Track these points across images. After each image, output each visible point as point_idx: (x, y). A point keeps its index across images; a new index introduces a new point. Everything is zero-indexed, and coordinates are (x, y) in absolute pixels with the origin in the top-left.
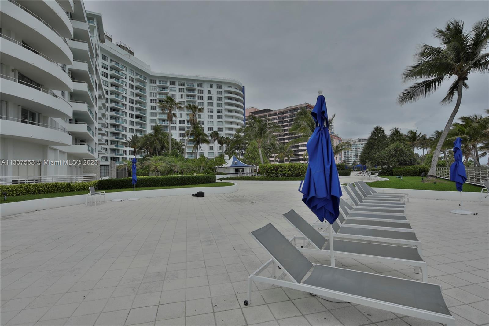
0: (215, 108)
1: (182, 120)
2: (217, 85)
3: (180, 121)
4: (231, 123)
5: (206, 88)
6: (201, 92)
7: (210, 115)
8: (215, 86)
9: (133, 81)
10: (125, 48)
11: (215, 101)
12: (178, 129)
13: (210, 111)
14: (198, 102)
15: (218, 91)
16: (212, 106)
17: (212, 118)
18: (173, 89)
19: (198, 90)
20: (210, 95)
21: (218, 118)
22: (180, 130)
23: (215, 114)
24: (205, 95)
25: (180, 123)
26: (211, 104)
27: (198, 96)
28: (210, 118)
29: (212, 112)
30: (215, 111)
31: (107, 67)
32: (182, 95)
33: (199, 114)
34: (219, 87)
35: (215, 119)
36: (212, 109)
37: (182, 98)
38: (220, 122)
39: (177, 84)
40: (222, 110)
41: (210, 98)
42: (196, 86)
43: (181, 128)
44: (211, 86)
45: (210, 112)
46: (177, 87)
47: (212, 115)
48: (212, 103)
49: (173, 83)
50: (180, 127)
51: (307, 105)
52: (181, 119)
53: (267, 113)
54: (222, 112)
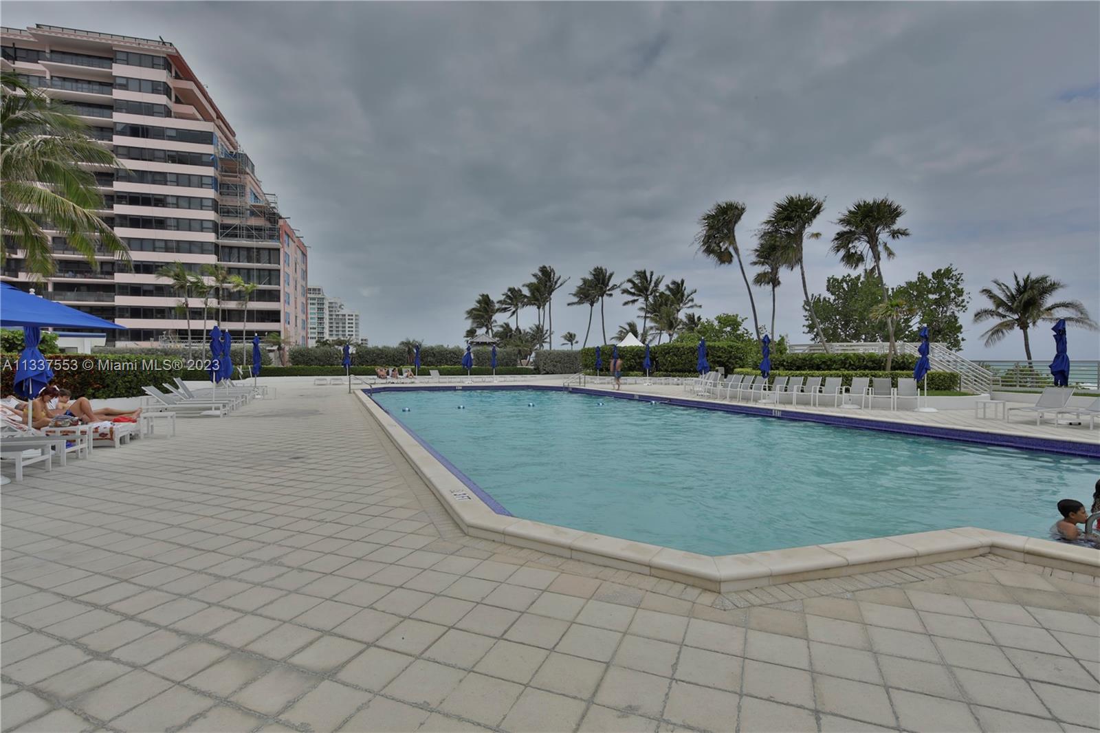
51: (171, 50)
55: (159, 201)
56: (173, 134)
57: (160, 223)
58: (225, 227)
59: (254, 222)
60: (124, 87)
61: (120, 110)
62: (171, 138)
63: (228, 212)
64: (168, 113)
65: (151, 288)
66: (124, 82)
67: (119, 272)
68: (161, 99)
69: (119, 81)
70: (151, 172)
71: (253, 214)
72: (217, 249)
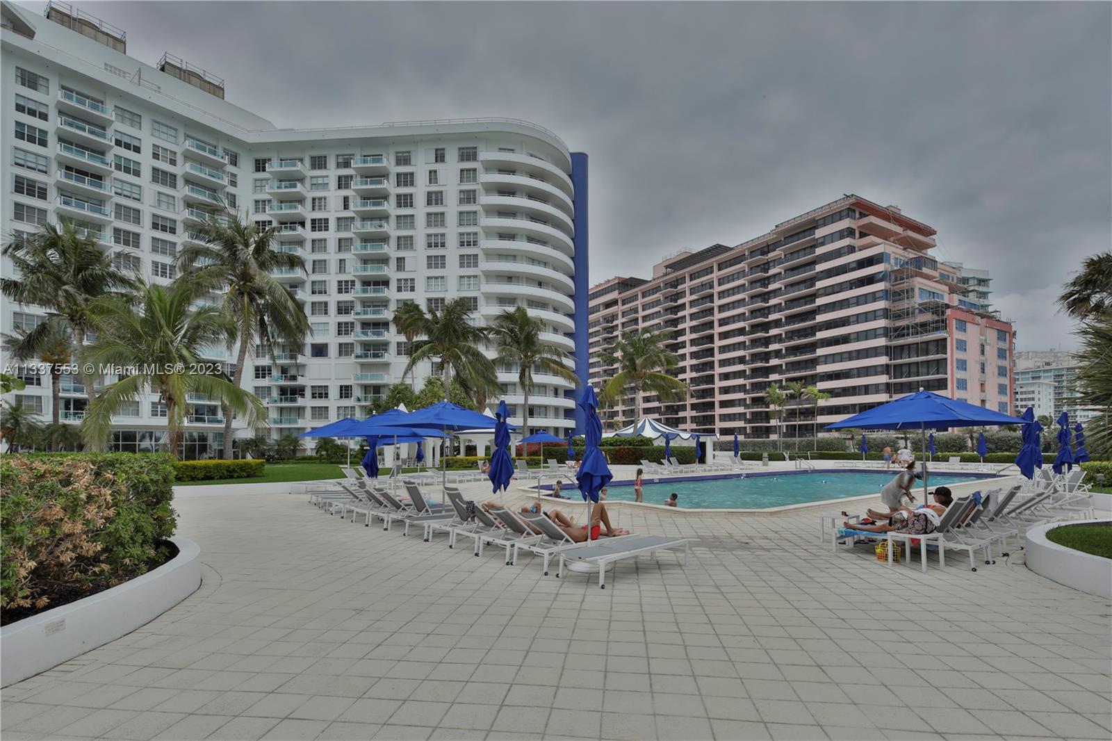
0: (452, 230)
1: (346, 279)
2: (460, 149)
3: (340, 282)
4: (510, 278)
5: (421, 165)
6: (406, 179)
7: (436, 257)
8: (452, 155)
9: (173, 162)
10: (186, 75)
11: (452, 207)
12: (333, 309)
13: (436, 242)
14: (398, 217)
15: (462, 171)
16: (443, 224)
17: (443, 266)
18: (320, 181)
19: (398, 175)
20: (434, 188)
21: (462, 265)
22: (340, 311)
23: (452, 252)
24: (420, 190)
25: (340, 291)
26: (436, 219)
27: (398, 196)
28: (436, 267)
29: (443, 245)
30: (452, 240)
31: (43, 110)
32: (346, 199)
33: (401, 254)
34: (468, 154)
35: (452, 269)
36: (443, 235)
37: (346, 207)
38: (469, 277)
39: (331, 162)
40: (476, 234)
41: (434, 198)
42: (388, 163)
43: (343, 305)
44: (440, 157)
45: (436, 246)
46: (332, 173)
47: (443, 257)
48: (443, 214)
49: (319, 163)
50: (338, 302)
51: (852, 200)
52: (343, 277)
53: (713, 261)
54: (475, 243)
55: (844, 322)
56: (854, 265)
57: (845, 339)
58: (896, 329)
59: (921, 319)
60: (823, 244)
61: (820, 262)
62: (853, 270)
63: (900, 316)
64: (851, 249)
65: (840, 391)
66: (822, 240)
67: (820, 381)
68: (846, 242)
69: (819, 241)
70: (838, 301)
71: (921, 311)
72: (887, 351)
